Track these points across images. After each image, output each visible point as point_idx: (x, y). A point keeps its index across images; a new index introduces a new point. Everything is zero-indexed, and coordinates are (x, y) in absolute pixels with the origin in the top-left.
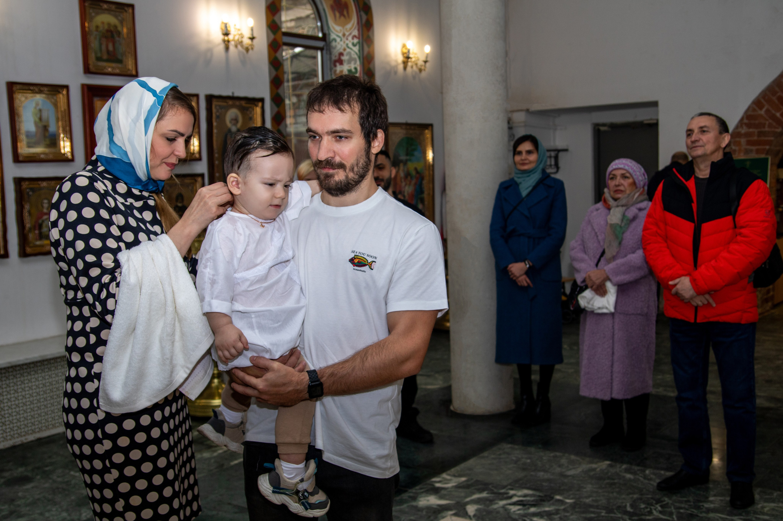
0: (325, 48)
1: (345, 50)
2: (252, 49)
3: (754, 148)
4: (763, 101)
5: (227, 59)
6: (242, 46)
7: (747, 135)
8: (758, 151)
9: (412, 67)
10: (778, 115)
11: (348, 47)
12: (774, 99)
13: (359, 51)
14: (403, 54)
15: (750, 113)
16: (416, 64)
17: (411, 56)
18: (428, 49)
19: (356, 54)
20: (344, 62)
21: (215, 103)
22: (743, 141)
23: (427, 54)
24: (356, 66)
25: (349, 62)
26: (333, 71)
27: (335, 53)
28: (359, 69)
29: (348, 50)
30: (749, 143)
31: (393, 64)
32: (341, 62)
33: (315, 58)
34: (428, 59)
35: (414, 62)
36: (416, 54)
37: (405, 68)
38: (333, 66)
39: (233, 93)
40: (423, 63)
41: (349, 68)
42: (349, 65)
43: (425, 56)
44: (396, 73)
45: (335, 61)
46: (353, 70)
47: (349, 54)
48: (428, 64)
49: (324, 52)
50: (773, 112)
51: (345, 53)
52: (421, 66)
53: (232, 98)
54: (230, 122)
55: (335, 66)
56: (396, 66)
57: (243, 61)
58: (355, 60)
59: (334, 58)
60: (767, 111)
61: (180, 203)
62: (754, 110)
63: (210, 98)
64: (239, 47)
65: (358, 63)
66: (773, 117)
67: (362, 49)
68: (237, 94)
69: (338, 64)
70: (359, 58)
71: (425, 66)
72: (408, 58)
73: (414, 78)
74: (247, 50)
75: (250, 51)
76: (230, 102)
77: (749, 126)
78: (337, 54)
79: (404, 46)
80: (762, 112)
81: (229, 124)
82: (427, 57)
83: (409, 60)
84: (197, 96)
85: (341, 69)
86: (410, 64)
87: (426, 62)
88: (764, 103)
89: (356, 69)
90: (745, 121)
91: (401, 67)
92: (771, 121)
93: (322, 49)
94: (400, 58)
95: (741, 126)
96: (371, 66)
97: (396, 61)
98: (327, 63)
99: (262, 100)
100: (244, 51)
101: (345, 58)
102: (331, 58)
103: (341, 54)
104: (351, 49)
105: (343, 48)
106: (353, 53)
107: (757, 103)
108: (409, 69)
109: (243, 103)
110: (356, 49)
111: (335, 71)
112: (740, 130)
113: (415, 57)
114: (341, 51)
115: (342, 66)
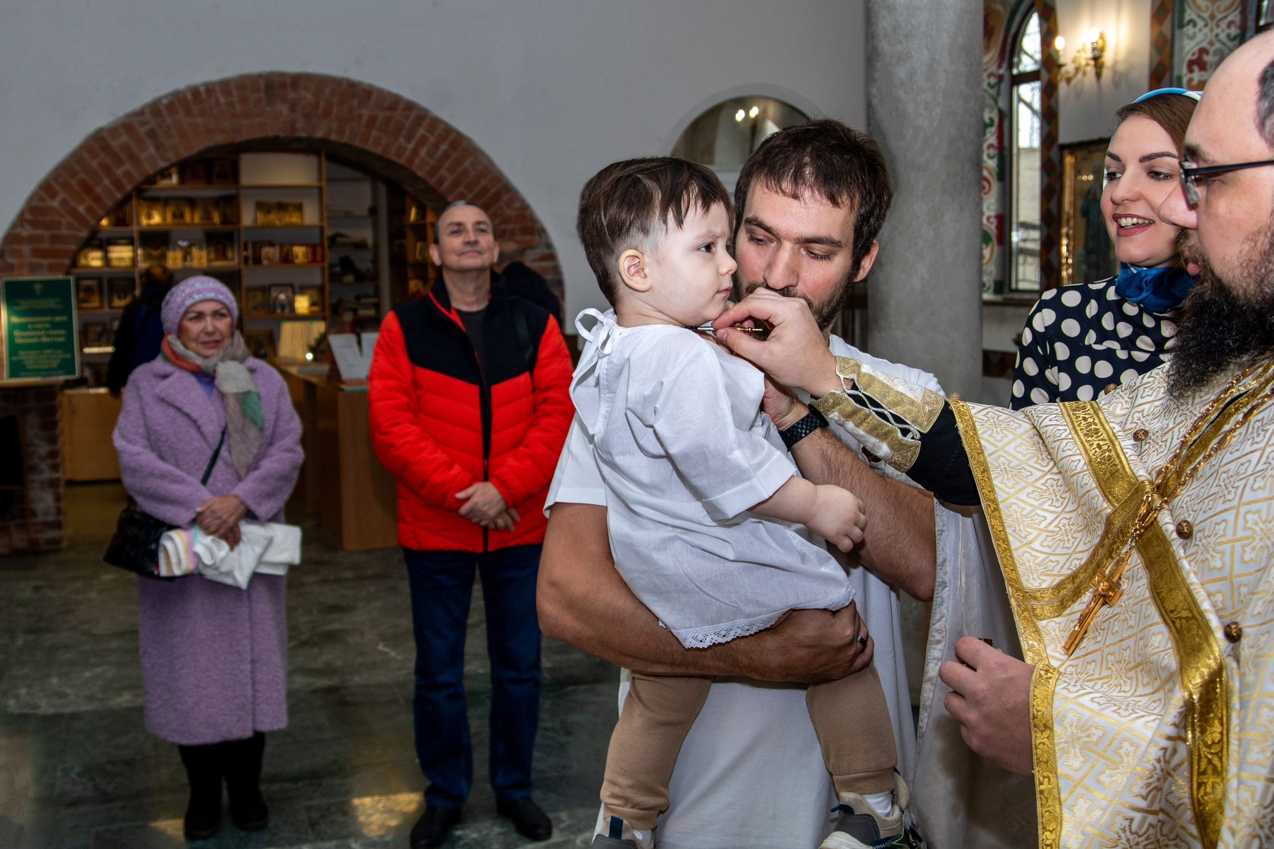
3: (45, 262)
4: (54, 184)
7: (31, 239)
8: (52, 268)
10: (81, 209)
12: (74, 183)
15: (35, 203)
22: (26, 249)
30: (36, 253)
50: (73, 204)
60: (64, 202)
62: (41, 199)
66: (73, 213)
77: (34, 224)
80: (55, 203)
88: (57, 187)
90: (28, 216)
92: (70, 219)
95: (22, 226)
107: (47, 188)
112: (19, 230)
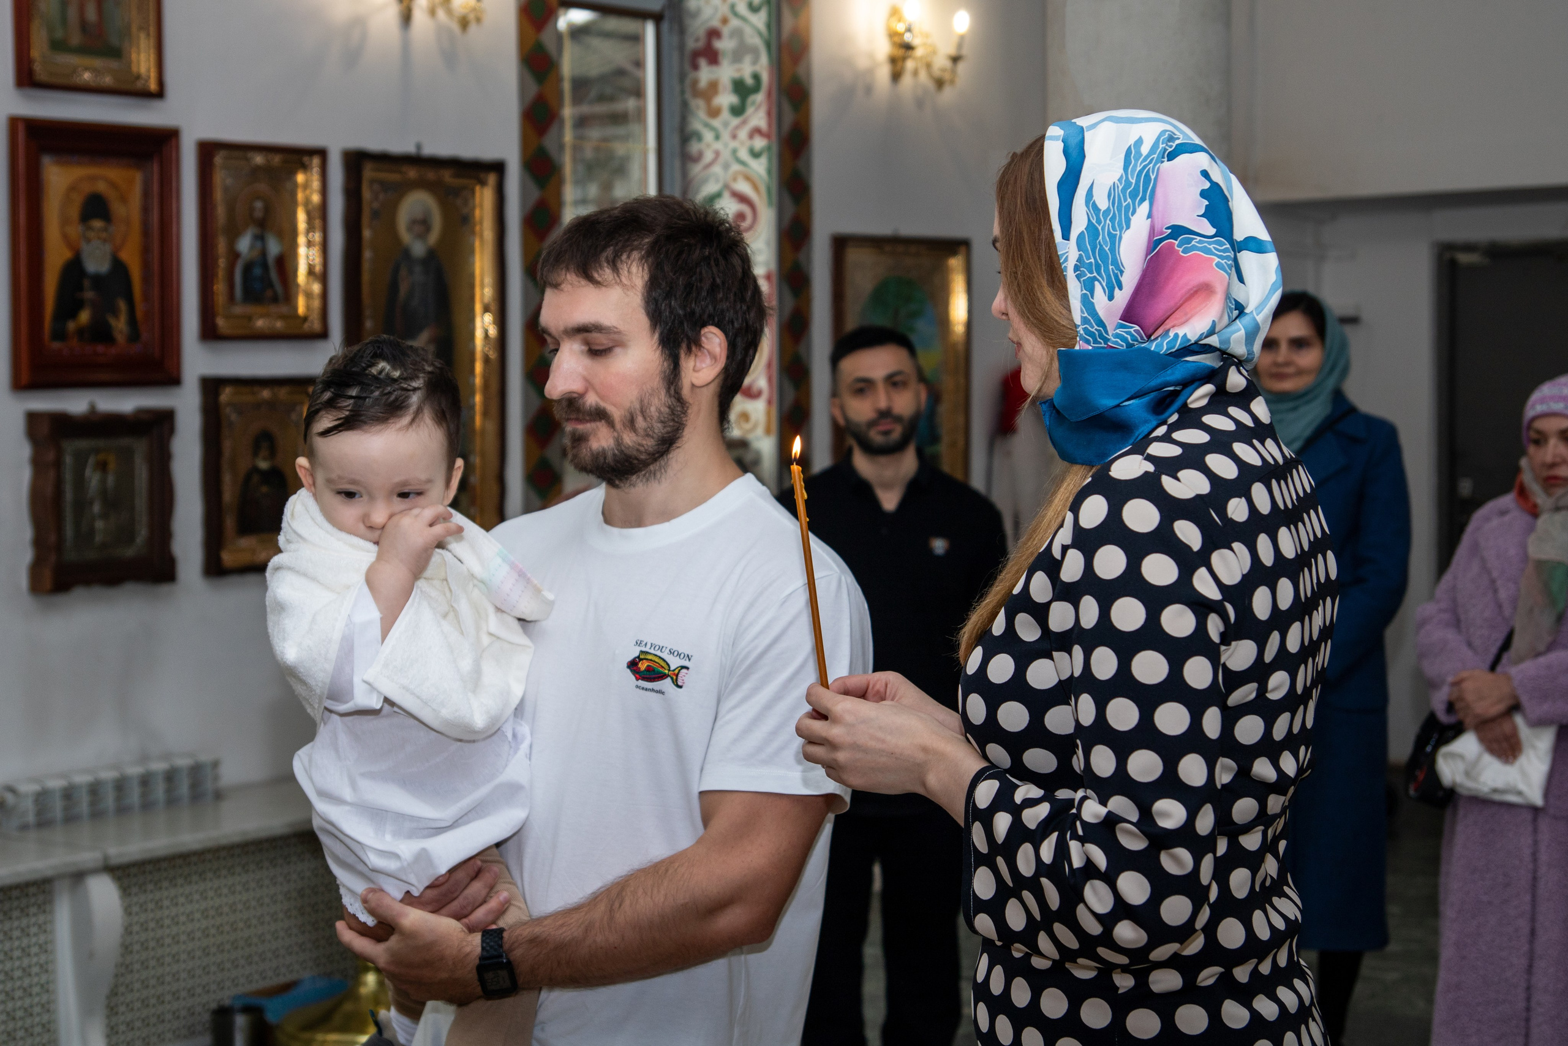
0: (667, 14)
1: (725, 21)
2: (478, 20)
5: (406, 46)
6: (449, 12)
9: (915, 73)
11: (736, 14)
13: (769, 26)
14: (893, 35)
16: (929, 66)
17: (916, 42)
18: (962, 22)
19: (760, 34)
20: (720, 58)
21: (369, 172)
23: (962, 38)
24: (757, 68)
25: (737, 57)
26: (688, 82)
27: (697, 29)
28: (765, 77)
29: (734, 22)
31: (862, 63)
32: (713, 57)
33: (637, 39)
34: (965, 52)
35: (921, 58)
36: (927, 36)
37: (896, 76)
38: (687, 66)
39: (419, 146)
40: (948, 64)
41: (736, 75)
42: (737, 66)
43: (954, 41)
44: (869, 90)
45: (696, 55)
46: (749, 81)
47: (738, 33)
48: (961, 67)
49: (665, 26)
51: (726, 31)
52: (943, 70)
53: (416, 160)
54: (409, 229)
55: (696, 67)
56: (871, 71)
57: (450, 55)
58: (755, 51)
59: (691, 44)
61: (265, 459)
63: (355, 160)
64: (441, 14)
65: (764, 60)
67: (775, 22)
68: (428, 150)
69: (703, 62)
70: (768, 45)
71: (953, 72)
72: (908, 47)
73: (920, 103)
74: (464, 23)
75: (473, 28)
76: (412, 173)
78: (701, 32)
79: (895, 12)
81: (406, 237)
82: (960, 46)
83: (910, 53)
84: (322, 153)
85: (713, 76)
86: (910, 65)
87: (955, 59)
89: (756, 77)
91: (884, 73)
93: (658, 18)
94: (883, 49)
96: (801, 70)
97: (871, 56)
98: (673, 60)
99: (498, 168)
100: (456, 27)
101: (724, 45)
102: (682, 47)
103: (714, 34)
104: (743, 19)
105: (719, 15)
106: (748, 30)
108: (907, 80)
109: (447, 176)
110: (759, 20)
111: (695, 82)
113: (925, 44)
114: (715, 23)
115: (714, 68)
